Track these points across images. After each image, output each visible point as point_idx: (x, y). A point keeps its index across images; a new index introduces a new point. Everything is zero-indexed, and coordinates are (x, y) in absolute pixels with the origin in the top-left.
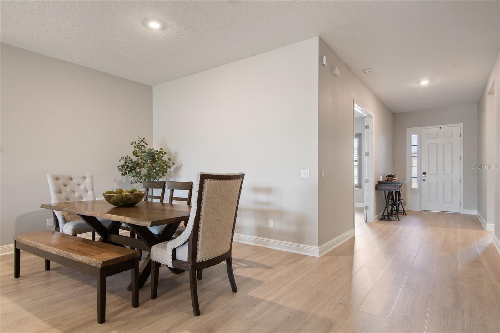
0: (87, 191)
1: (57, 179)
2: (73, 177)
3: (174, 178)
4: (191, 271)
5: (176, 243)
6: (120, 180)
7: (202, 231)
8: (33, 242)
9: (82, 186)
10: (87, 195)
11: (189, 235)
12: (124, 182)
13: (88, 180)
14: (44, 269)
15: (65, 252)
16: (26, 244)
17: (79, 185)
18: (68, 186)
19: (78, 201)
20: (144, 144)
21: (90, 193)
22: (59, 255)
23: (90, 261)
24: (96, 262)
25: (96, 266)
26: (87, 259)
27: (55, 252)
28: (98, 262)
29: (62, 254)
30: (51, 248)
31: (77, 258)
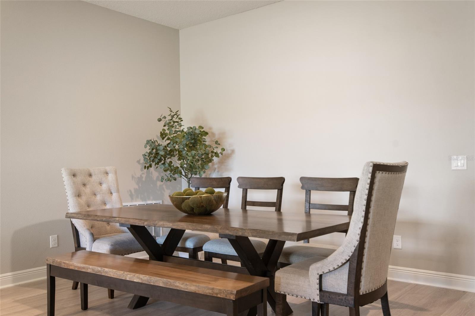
0: (111, 193)
1: (74, 175)
2: (92, 171)
3: (218, 172)
4: (352, 306)
5: (326, 266)
6: (139, 176)
7: (368, 248)
8: (91, 267)
9: (104, 186)
10: (112, 200)
11: (351, 254)
12: (144, 179)
13: (111, 177)
14: (80, 307)
15: (160, 280)
16: (76, 269)
17: (101, 184)
18: (88, 186)
19: (101, 209)
20: (177, 120)
21: (115, 195)
22: (148, 283)
23: (213, 291)
24: (224, 292)
25: (226, 298)
26: (205, 288)
27: (140, 279)
28: (229, 292)
29: (154, 282)
30: (129, 274)
31: (186, 287)
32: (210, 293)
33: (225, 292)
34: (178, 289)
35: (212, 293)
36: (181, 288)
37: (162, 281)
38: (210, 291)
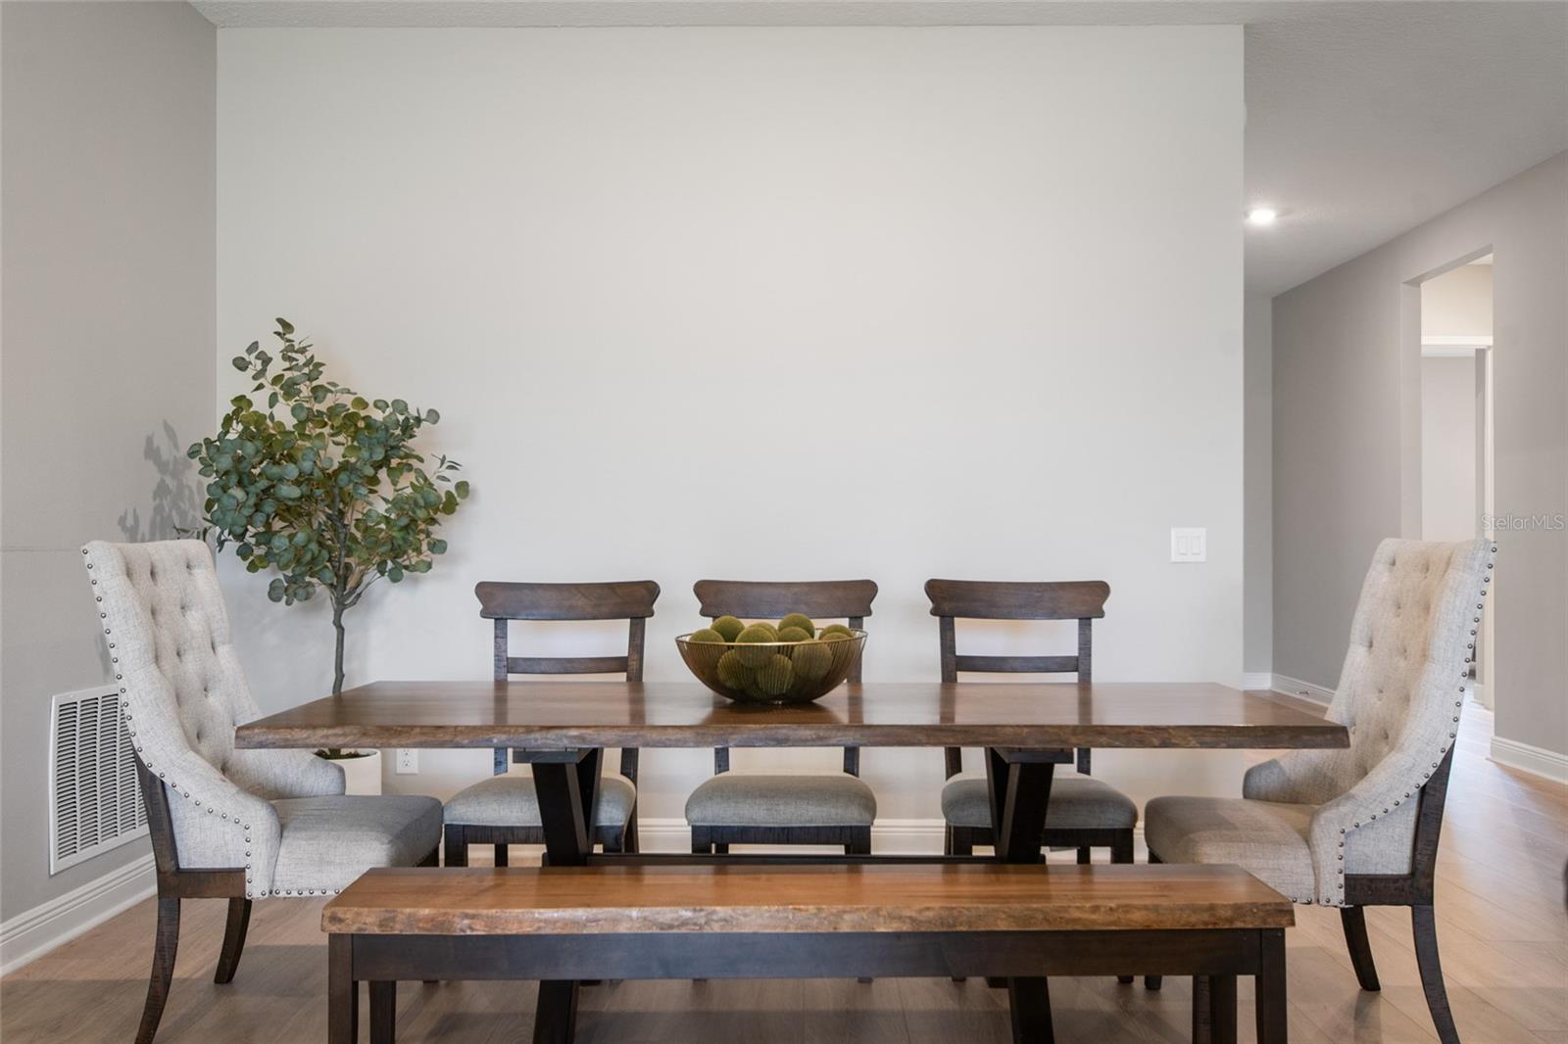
0: (213, 646)
23: (1213, 915)
24: (1252, 911)
25: (1263, 926)
26: (1181, 909)
27: (908, 921)
28: (1268, 907)
29: (970, 923)
30: (850, 912)
31: (1112, 918)
32: (1206, 923)
33: (1255, 910)
34: (1079, 927)
35: (1212, 919)
36: (1094, 922)
37: (1004, 912)
38: (1206, 917)
